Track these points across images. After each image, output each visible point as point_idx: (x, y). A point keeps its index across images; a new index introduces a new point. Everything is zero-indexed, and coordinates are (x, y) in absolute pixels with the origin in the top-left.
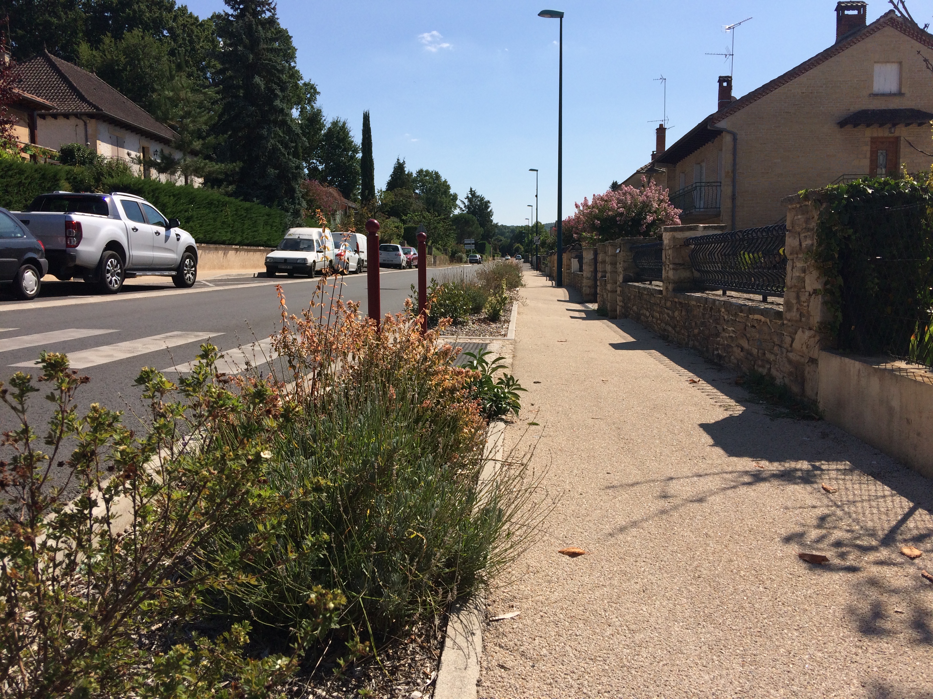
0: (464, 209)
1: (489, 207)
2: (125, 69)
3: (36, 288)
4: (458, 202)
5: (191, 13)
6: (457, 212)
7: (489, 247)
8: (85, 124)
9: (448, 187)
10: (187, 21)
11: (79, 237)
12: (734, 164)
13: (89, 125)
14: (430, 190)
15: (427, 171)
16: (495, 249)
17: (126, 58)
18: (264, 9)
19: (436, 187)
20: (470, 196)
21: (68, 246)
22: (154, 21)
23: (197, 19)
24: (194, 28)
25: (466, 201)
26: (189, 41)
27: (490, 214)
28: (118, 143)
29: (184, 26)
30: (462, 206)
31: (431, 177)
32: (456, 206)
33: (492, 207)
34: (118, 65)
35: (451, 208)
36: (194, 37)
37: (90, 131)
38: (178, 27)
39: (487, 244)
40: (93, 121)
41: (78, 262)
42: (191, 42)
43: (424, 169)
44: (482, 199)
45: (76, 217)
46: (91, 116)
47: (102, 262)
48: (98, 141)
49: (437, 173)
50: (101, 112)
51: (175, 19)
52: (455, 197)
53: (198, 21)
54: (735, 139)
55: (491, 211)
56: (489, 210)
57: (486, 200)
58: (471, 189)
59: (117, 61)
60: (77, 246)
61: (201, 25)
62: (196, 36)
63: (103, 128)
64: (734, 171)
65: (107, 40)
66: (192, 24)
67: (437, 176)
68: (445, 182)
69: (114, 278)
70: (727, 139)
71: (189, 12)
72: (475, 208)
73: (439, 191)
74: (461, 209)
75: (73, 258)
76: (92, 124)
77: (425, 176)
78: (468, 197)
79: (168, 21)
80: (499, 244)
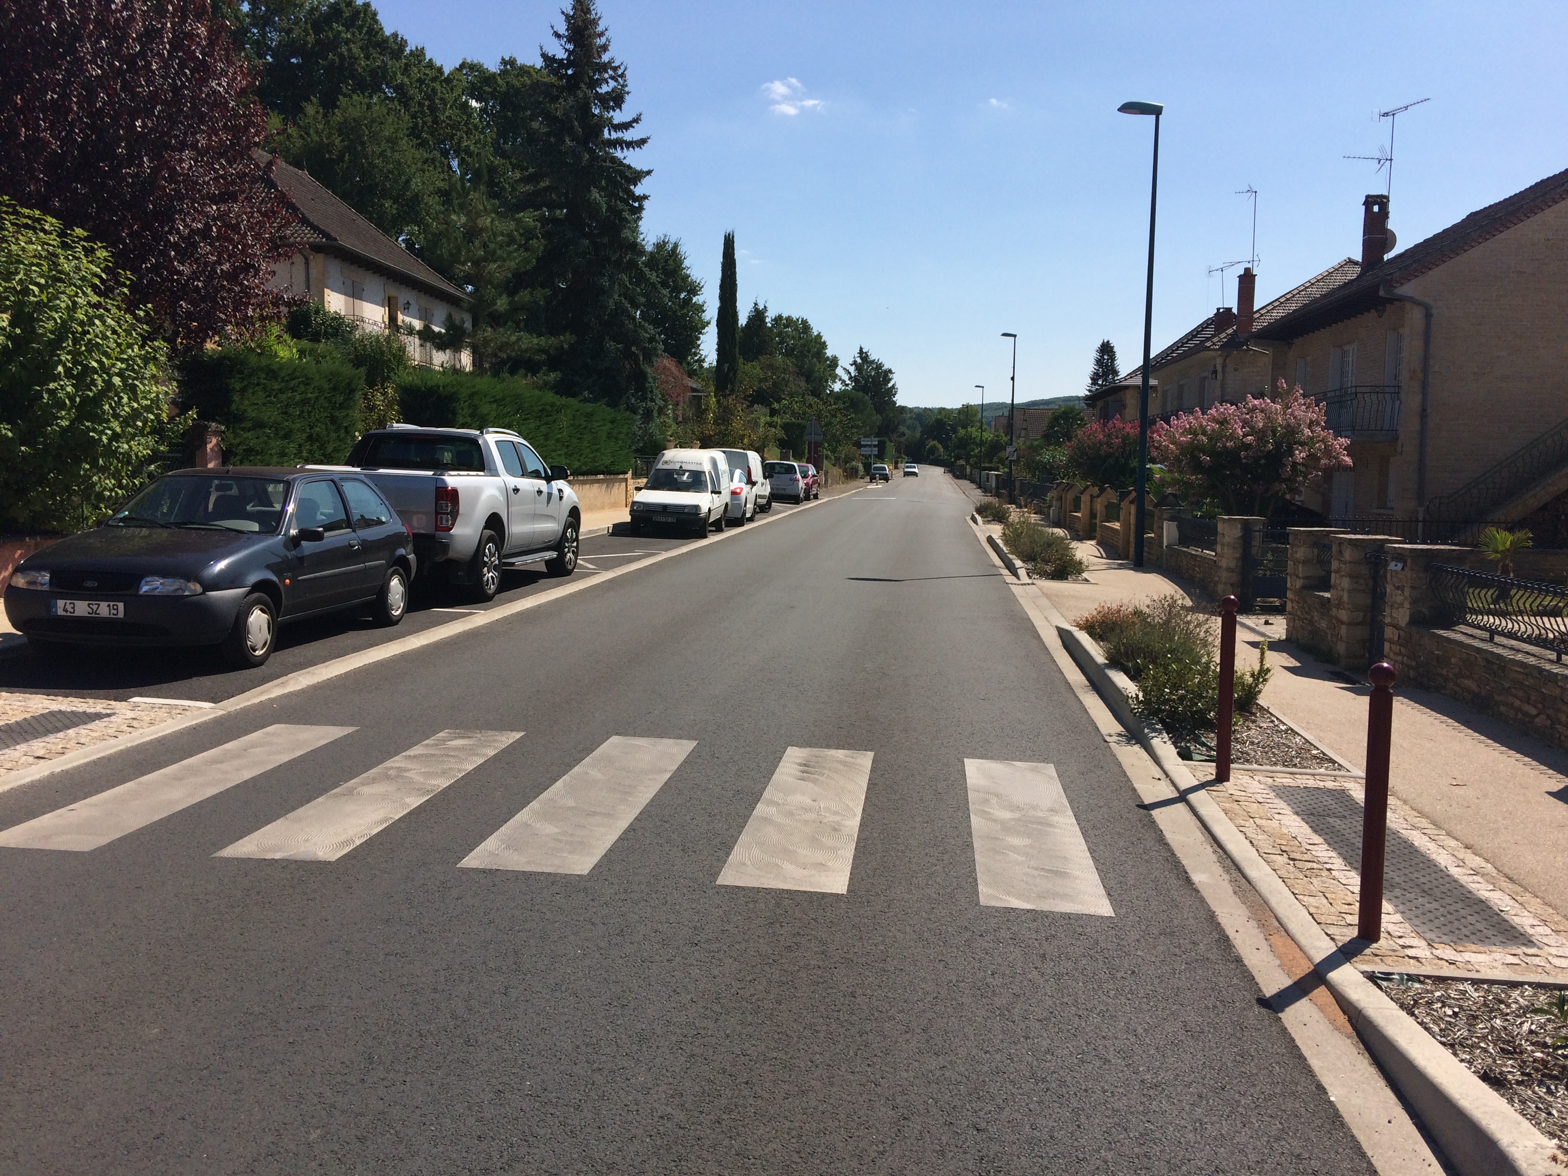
0: (848, 382)
1: (890, 380)
2: (341, 158)
3: (402, 605)
4: (839, 371)
5: (430, 60)
6: (837, 387)
7: (890, 448)
8: (307, 260)
9: (824, 345)
10: (425, 74)
11: (455, 514)
12: (1426, 359)
13: (312, 264)
14: (793, 349)
15: (789, 319)
16: (898, 450)
17: (343, 141)
18: (606, 76)
19: (804, 345)
20: (859, 360)
21: (437, 528)
22: (373, 72)
23: (440, 70)
24: (437, 86)
25: (852, 369)
26: (429, 107)
27: (892, 392)
28: (355, 293)
29: (421, 81)
30: (846, 377)
31: (796, 329)
32: (835, 377)
33: (896, 380)
34: (330, 152)
35: (827, 381)
36: (437, 101)
37: (313, 272)
38: (411, 84)
39: (888, 442)
40: (320, 256)
41: (451, 554)
42: (433, 109)
43: (785, 315)
44: (879, 366)
45: (453, 480)
46: (317, 249)
47: (479, 550)
48: (326, 290)
49: (805, 322)
50: (334, 243)
51: (406, 70)
52: (834, 362)
53: (442, 73)
54: (1428, 316)
55: (893, 386)
56: (890, 385)
57: (886, 367)
58: (861, 349)
59: (328, 145)
60: (451, 529)
61: (448, 80)
62: (441, 99)
63: (334, 268)
64: (1425, 369)
65: (310, 110)
66: (434, 79)
67: (805, 326)
68: (819, 336)
69: (491, 574)
70: (1416, 315)
71: (428, 58)
72: (867, 381)
73: (809, 351)
74: (843, 381)
75: (446, 547)
76: (318, 262)
77: (786, 326)
78: (855, 363)
79: (395, 73)
80: (902, 439)
